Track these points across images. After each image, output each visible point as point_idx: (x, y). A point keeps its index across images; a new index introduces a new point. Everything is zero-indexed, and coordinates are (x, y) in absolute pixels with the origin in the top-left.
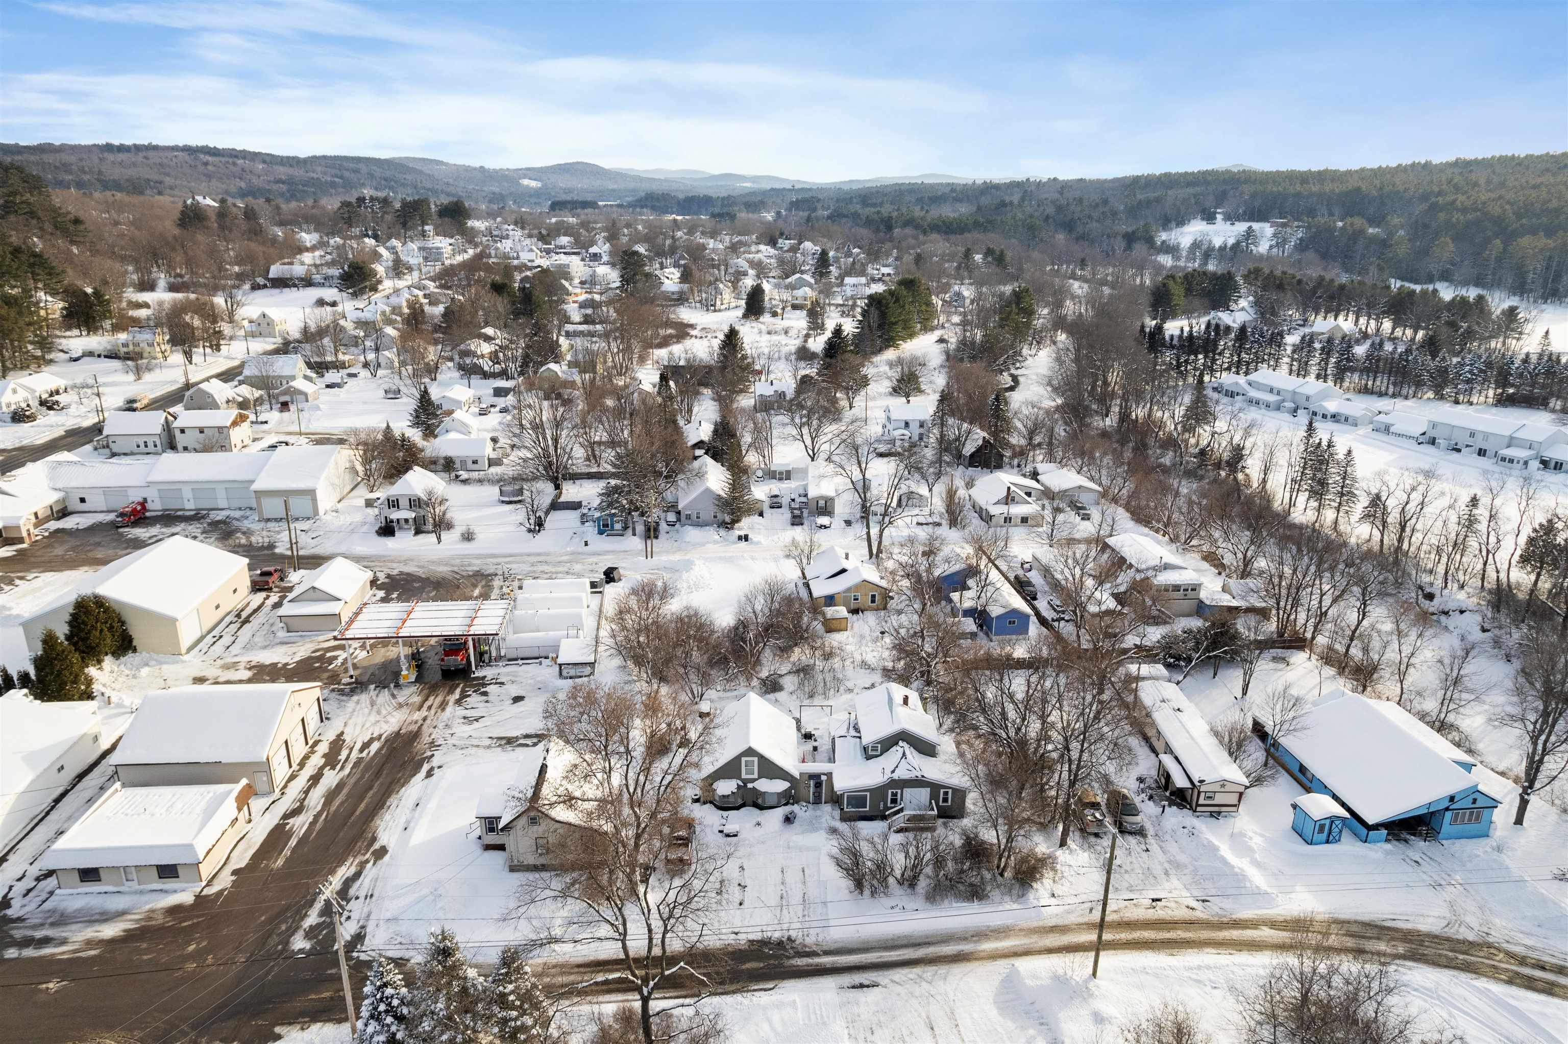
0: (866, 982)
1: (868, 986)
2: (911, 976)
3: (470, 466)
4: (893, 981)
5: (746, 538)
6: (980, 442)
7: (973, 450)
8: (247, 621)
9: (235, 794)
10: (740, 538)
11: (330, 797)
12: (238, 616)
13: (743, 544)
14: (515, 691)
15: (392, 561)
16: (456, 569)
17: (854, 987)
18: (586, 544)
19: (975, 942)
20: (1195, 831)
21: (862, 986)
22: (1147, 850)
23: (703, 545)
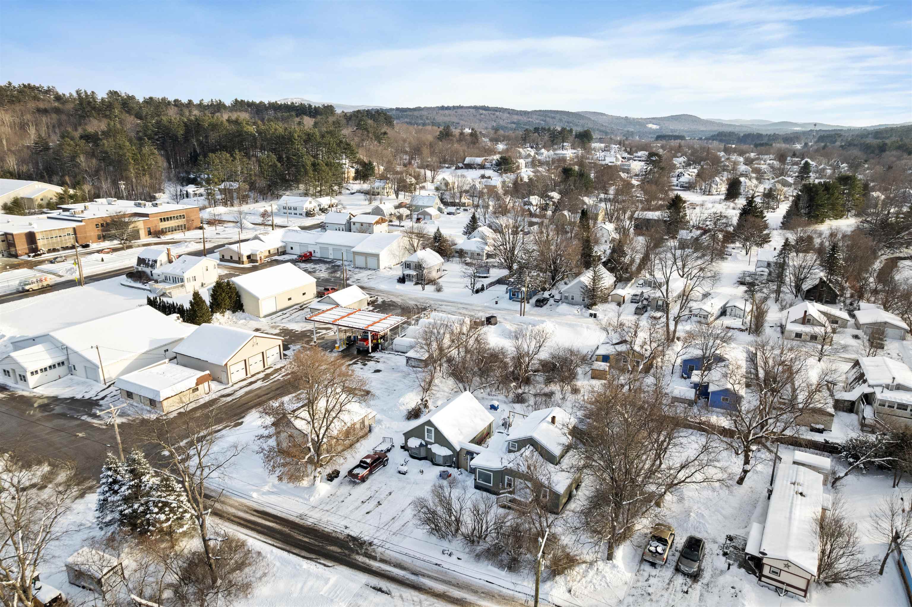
0: (384, 589)
1: (383, 592)
2: (415, 599)
3: (476, 257)
4: (401, 597)
5: (595, 316)
6: (817, 282)
7: (810, 287)
8: (303, 309)
9: (198, 376)
10: (591, 315)
12: (301, 307)
13: (592, 319)
14: (379, 366)
15: (392, 295)
16: (418, 304)
17: (374, 588)
19: (481, 597)
20: (739, 594)
21: (380, 590)
22: (687, 592)
23: (565, 315)
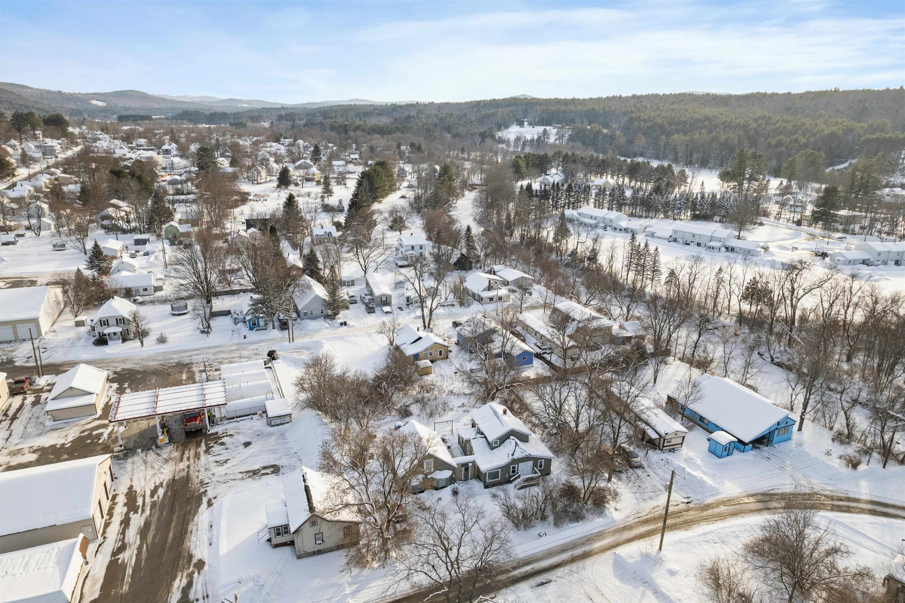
0: (544, 581)
1: (546, 583)
2: (566, 571)
3: (141, 292)
4: (558, 577)
5: (345, 324)
7: (456, 260)
9: (78, 546)
10: (341, 324)
11: (143, 532)
13: (344, 328)
14: (243, 439)
16: (162, 362)
17: (539, 585)
18: (245, 337)
19: (590, 544)
20: (669, 461)
21: (543, 584)
22: (649, 476)
23: (319, 330)
